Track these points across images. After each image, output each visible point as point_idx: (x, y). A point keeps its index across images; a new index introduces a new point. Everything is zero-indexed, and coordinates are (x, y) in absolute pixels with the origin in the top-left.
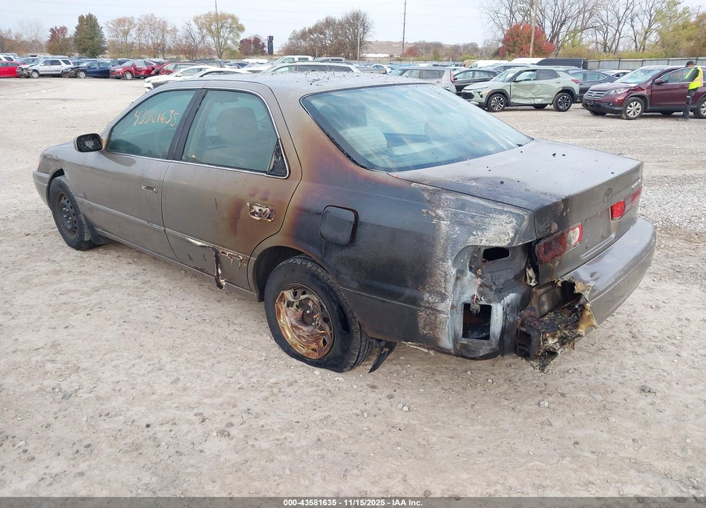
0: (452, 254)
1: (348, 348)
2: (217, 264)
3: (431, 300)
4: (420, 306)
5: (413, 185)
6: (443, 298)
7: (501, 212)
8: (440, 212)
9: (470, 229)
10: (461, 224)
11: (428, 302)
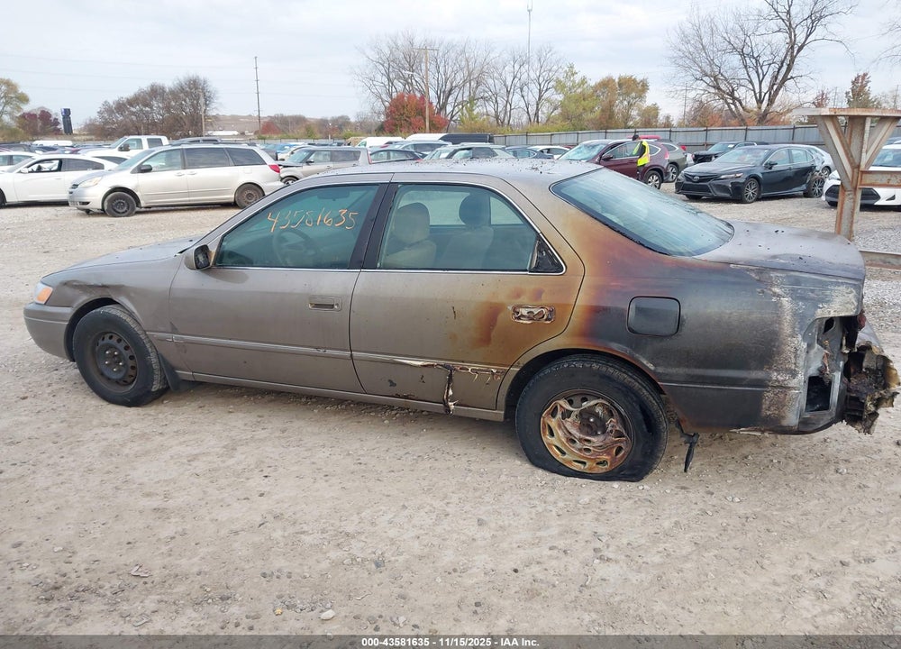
0: (801, 329)
1: (652, 451)
2: (449, 384)
3: (780, 378)
4: (767, 386)
5: (732, 266)
6: (794, 374)
7: (838, 284)
8: (776, 290)
9: (815, 303)
10: (803, 298)
11: (777, 381)
